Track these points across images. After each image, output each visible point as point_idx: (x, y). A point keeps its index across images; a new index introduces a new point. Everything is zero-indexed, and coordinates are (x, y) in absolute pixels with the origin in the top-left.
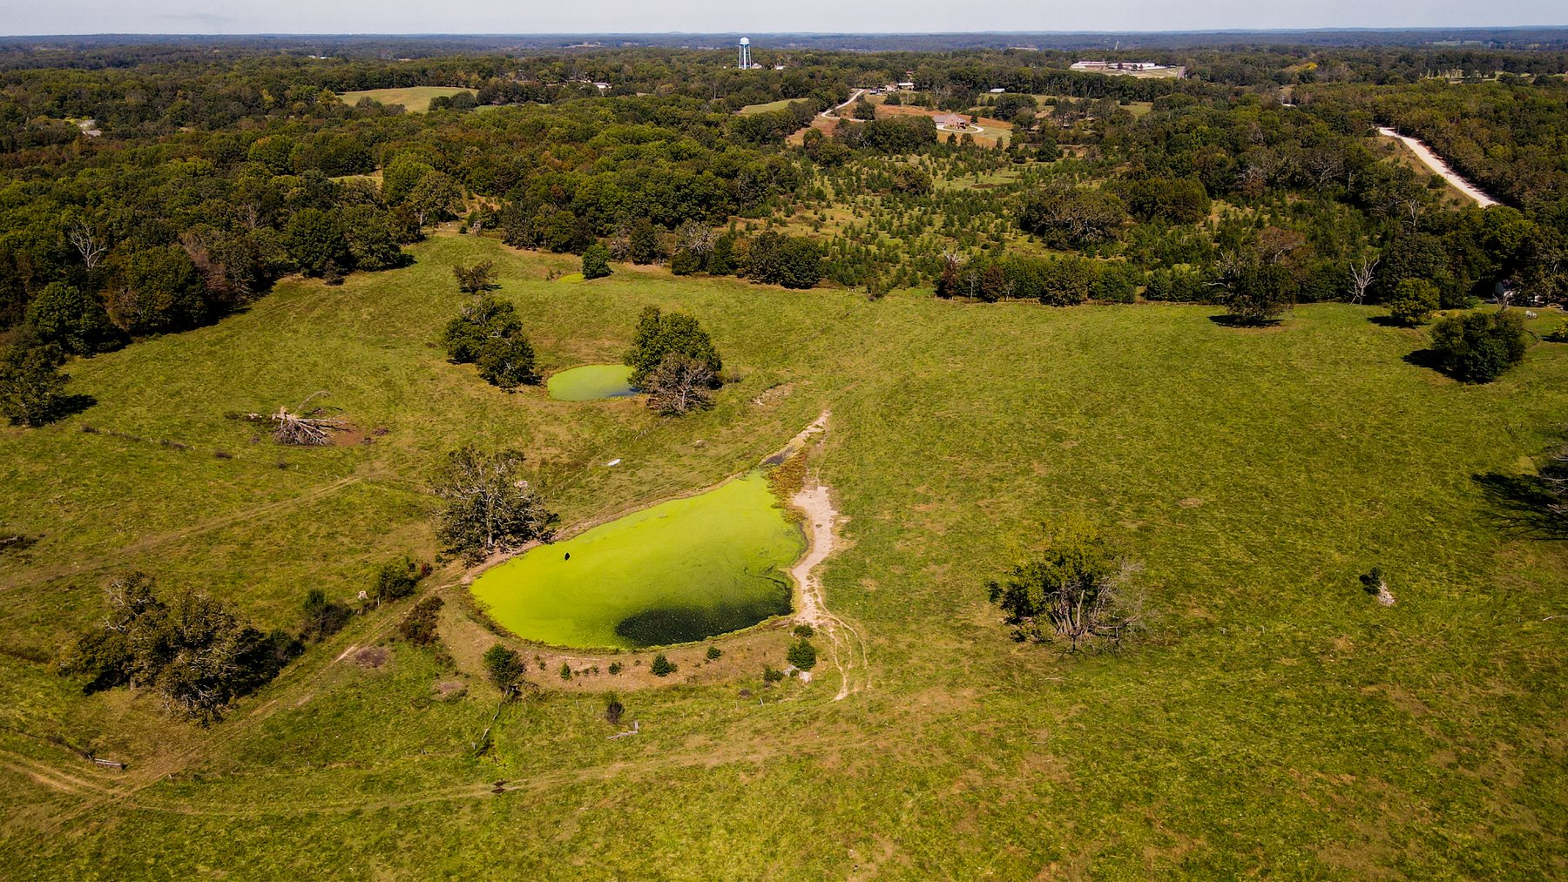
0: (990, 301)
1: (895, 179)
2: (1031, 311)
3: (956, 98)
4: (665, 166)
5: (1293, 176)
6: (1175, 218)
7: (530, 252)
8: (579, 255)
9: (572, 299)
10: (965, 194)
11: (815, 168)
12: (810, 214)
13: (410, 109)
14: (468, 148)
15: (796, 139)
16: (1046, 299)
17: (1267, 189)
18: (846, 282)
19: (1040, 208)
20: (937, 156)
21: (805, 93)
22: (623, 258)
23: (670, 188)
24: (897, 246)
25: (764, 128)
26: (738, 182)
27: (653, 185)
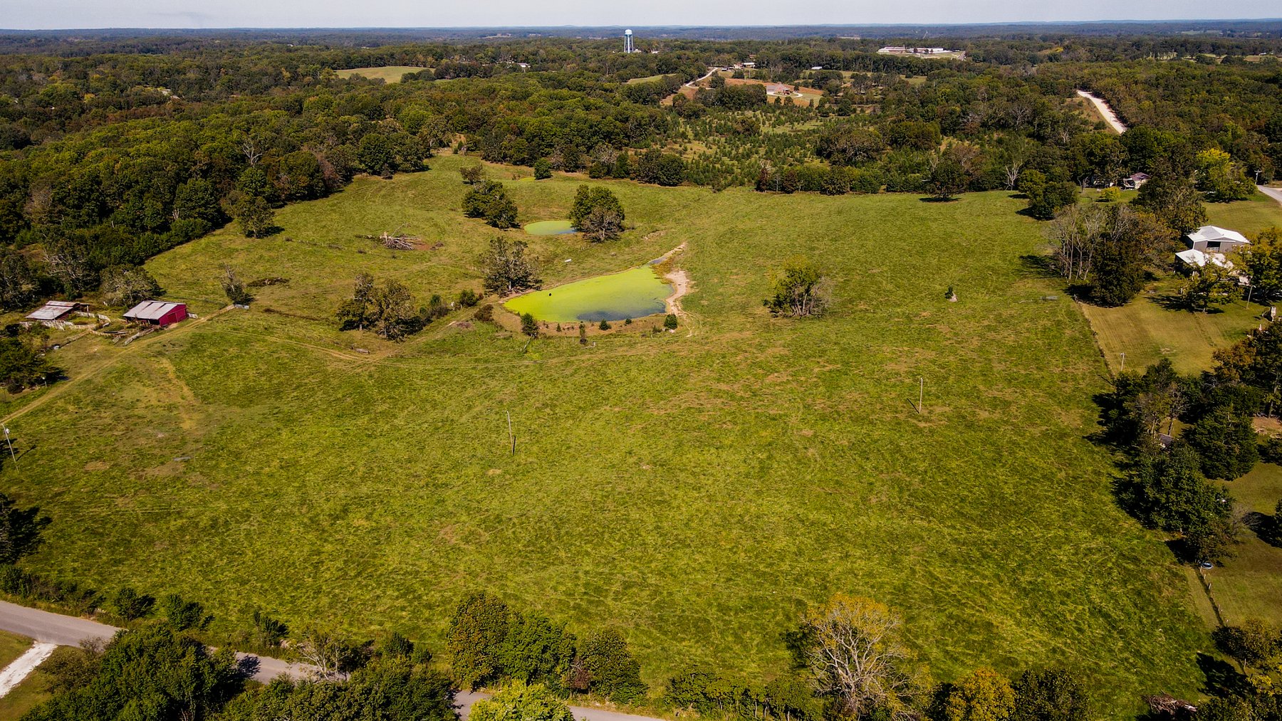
0: (788, 193)
1: (735, 126)
2: (813, 197)
3: (785, 74)
4: (581, 113)
5: (999, 121)
6: (916, 147)
7: (499, 164)
8: (531, 166)
9: (531, 189)
10: (784, 135)
11: (681, 120)
12: (677, 146)
13: (389, 81)
14: (449, 103)
15: (668, 101)
16: (823, 191)
17: (981, 129)
18: (699, 183)
19: (828, 141)
20: (766, 112)
21: (674, 70)
22: (558, 168)
23: (585, 127)
24: (733, 165)
25: (644, 94)
26: (629, 125)
27: (575, 125)
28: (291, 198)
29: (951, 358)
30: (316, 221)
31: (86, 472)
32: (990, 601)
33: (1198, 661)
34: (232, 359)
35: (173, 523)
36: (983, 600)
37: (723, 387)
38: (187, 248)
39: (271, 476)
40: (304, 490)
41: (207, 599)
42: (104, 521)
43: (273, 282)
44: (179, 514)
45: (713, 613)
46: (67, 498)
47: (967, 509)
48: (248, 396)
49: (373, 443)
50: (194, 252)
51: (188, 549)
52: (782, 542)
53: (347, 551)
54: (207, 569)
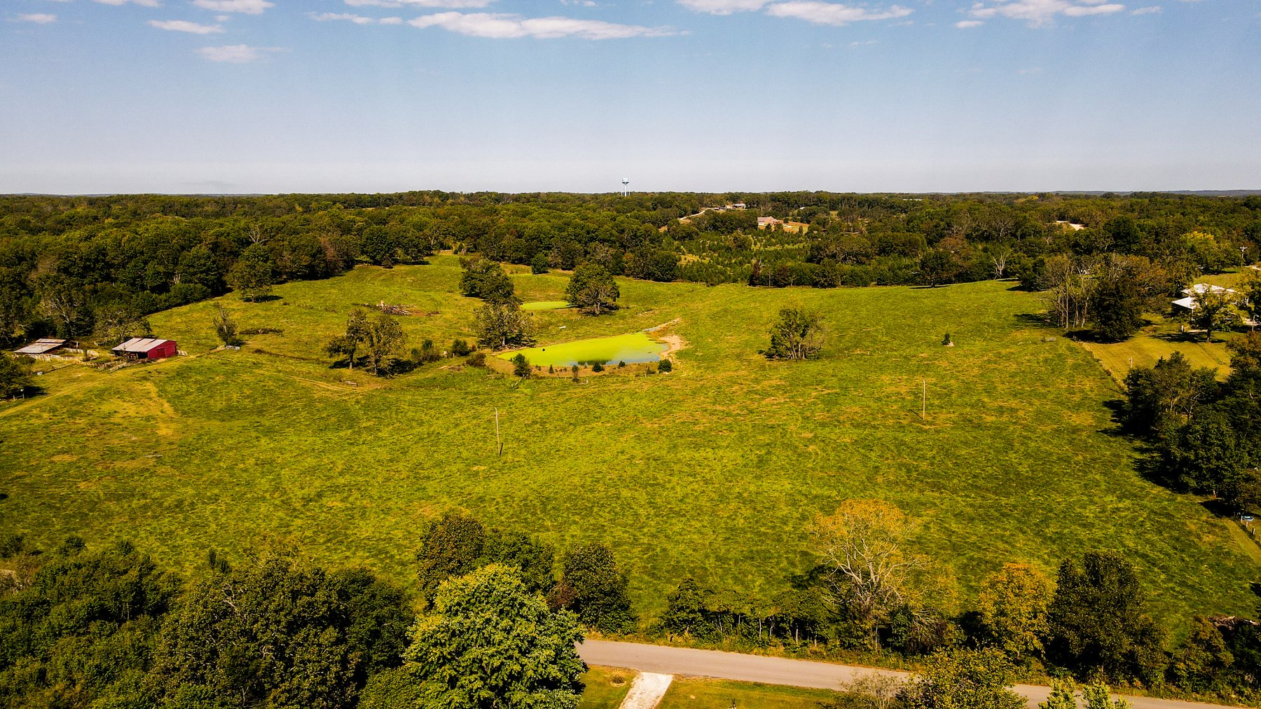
0: (781, 287)
1: (727, 245)
2: (804, 289)
3: (775, 213)
5: (983, 234)
6: (904, 254)
8: (529, 265)
9: (528, 278)
10: (776, 250)
11: (675, 242)
15: (663, 229)
16: (815, 285)
18: (692, 279)
19: (818, 250)
20: (757, 236)
22: (555, 267)
23: (583, 232)
24: (726, 270)
27: (573, 230)
28: (293, 276)
29: (953, 382)
30: (315, 293)
31: (52, 462)
32: (1013, 546)
33: (1252, 588)
34: (217, 384)
35: (135, 502)
36: (1006, 546)
37: (719, 408)
38: (185, 308)
39: (246, 471)
40: (278, 481)
41: (162, 560)
42: (62, 499)
43: (265, 332)
44: (144, 496)
45: (710, 563)
46: (27, 480)
47: (981, 482)
48: (230, 412)
49: (355, 449)
50: (190, 311)
51: (149, 522)
52: (784, 510)
53: (317, 524)
54: (165, 537)
